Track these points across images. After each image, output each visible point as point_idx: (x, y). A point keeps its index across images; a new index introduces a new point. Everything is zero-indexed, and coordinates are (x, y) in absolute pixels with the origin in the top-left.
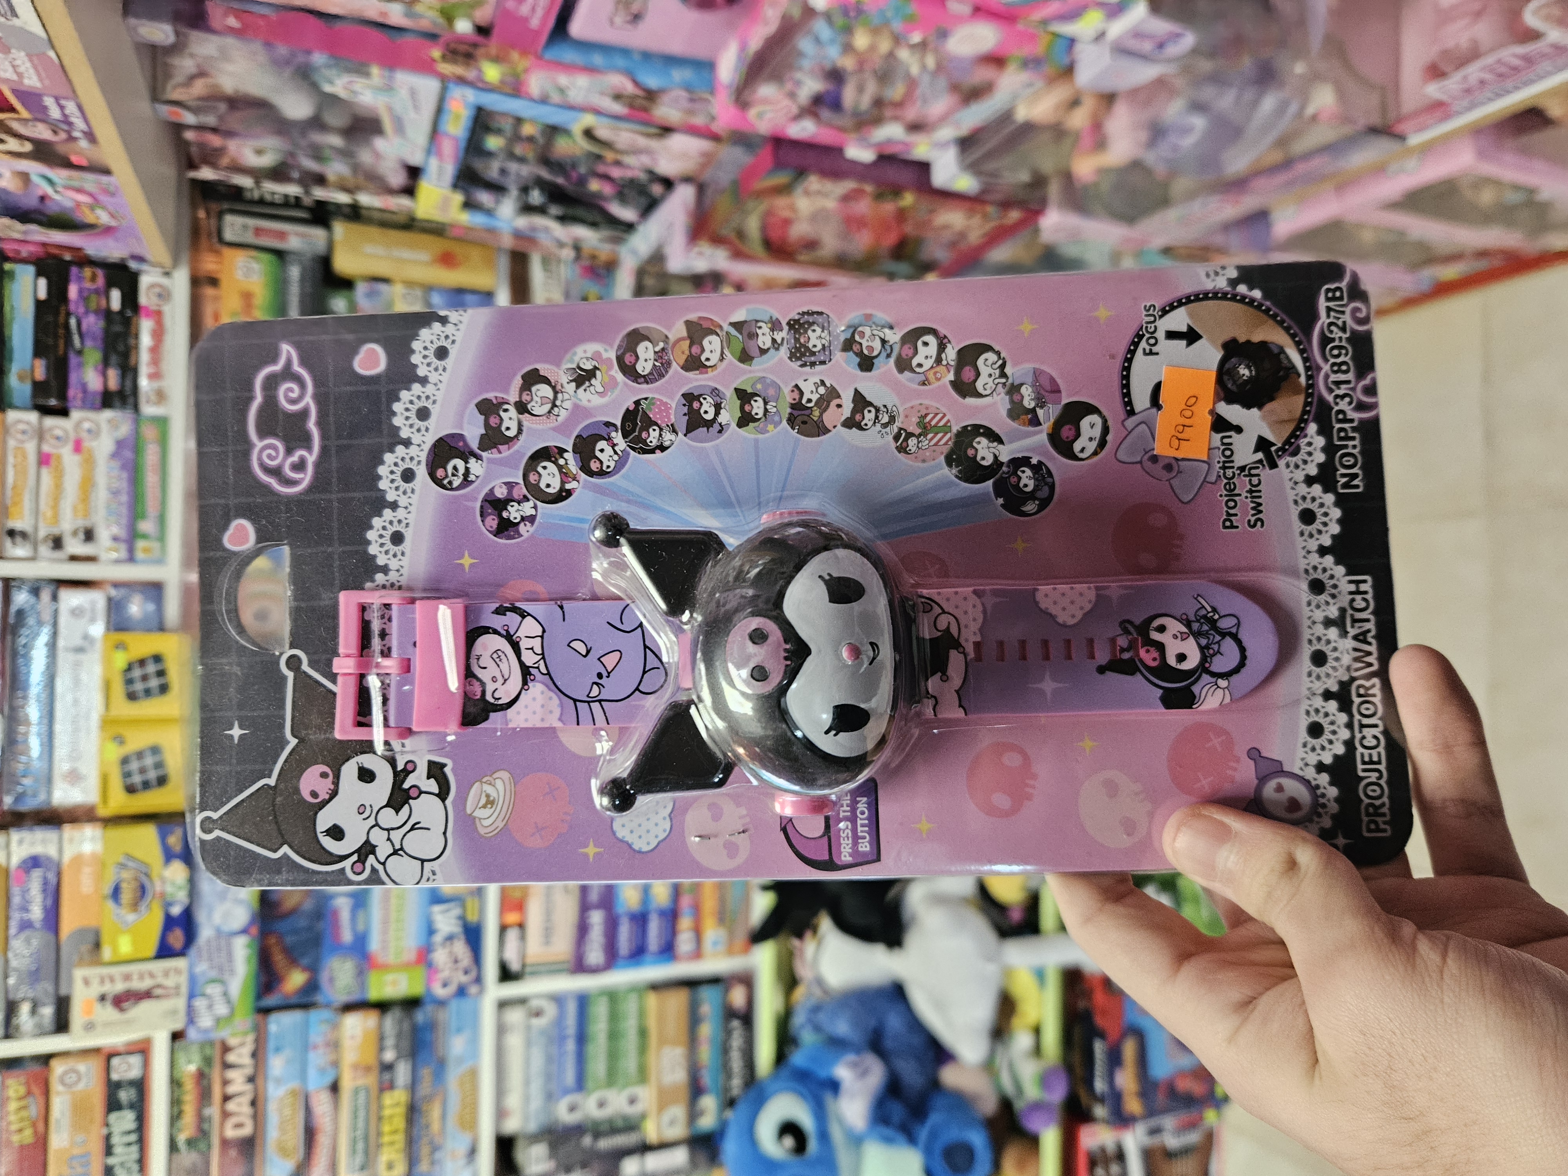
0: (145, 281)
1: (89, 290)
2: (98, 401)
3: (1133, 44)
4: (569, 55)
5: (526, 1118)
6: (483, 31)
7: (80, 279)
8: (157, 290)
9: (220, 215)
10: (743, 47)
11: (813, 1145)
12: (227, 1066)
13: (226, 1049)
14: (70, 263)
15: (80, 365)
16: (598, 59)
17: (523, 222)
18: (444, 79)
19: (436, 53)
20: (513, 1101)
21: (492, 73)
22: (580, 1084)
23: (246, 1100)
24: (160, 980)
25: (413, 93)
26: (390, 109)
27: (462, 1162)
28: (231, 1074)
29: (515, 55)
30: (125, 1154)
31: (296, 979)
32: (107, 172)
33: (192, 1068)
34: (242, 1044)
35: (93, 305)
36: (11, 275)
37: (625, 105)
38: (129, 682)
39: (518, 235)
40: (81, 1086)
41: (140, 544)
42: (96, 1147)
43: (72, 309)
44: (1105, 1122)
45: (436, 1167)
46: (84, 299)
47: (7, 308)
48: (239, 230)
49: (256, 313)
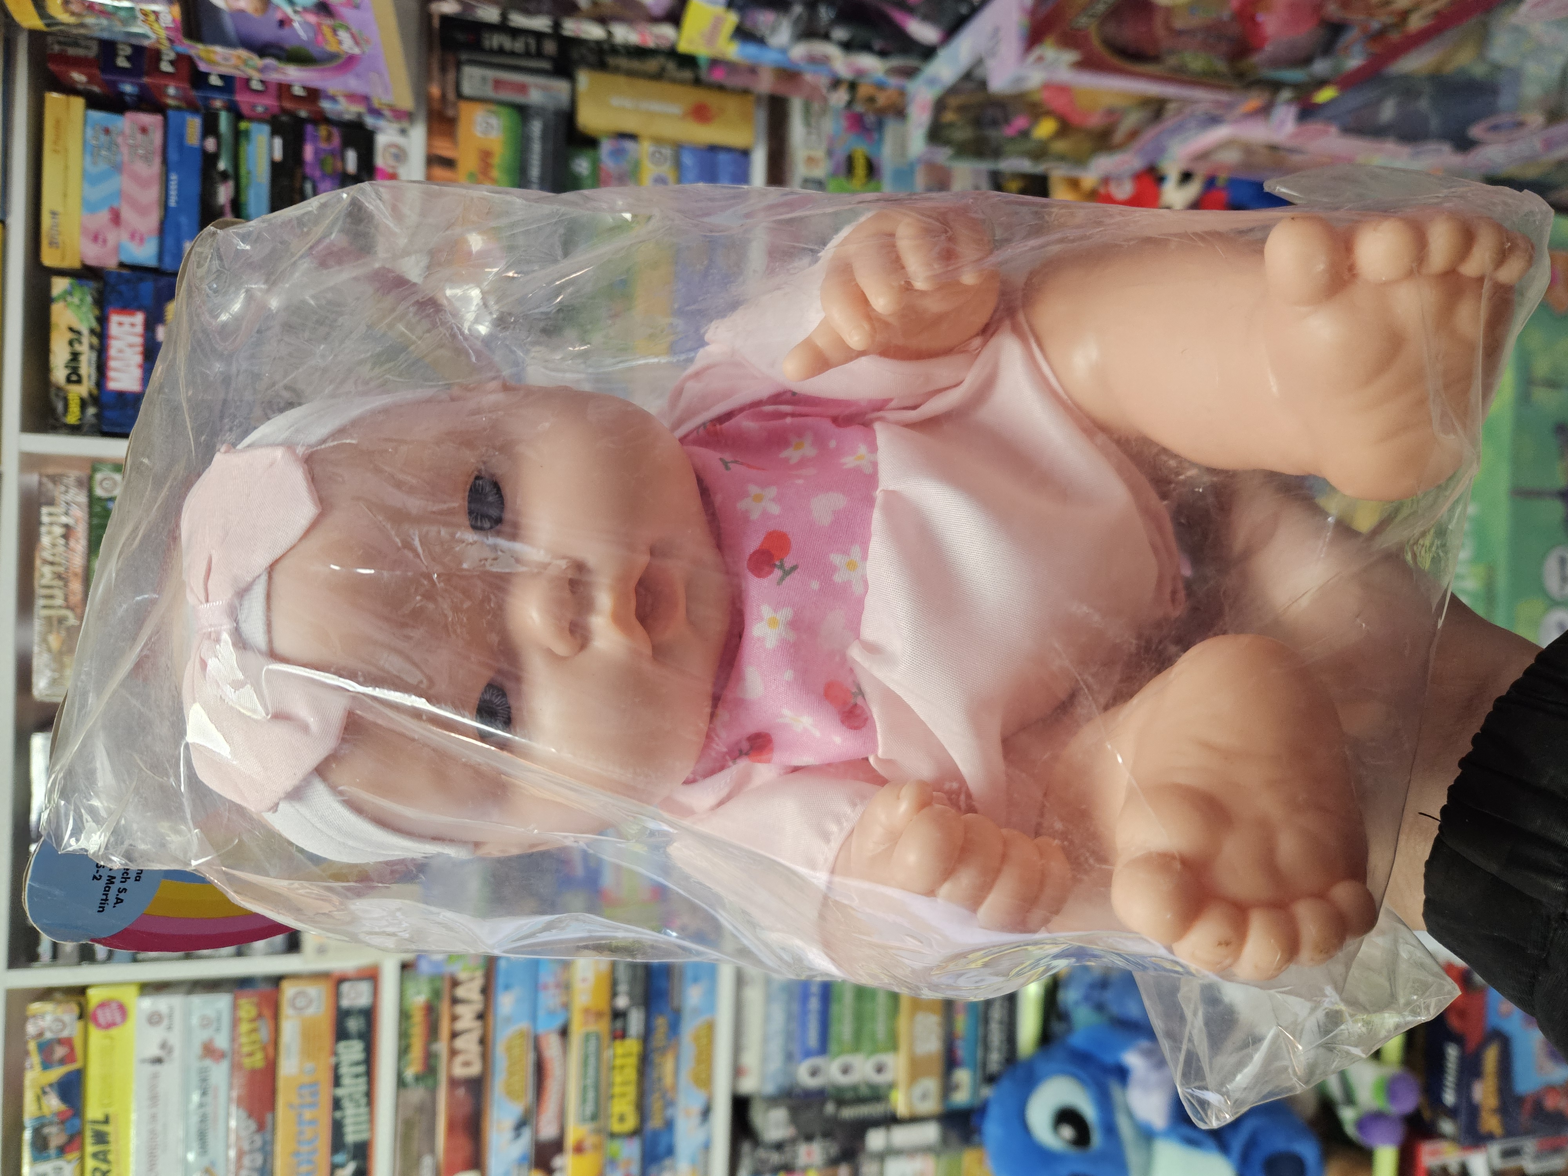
0: (381, 140)
1: (325, 150)
5: (764, 1078)
7: (315, 139)
8: (393, 150)
9: (459, 65)
11: (1097, 1138)
12: (455, 1001)
13: (455, 983)
14: (305, 121)
17: (795, 53)
20: (751, 1059)
22: (823, 1048)
23: (475, 1036)
27: (697, 1119)
28: (460, 1009)
30: (353, 1086)
33: (421, 999)
34: (472, 979)
35: (329, 169)
36: (247, 133)
39: (783, 72)
40: (311, 1011)
42: (326, 1077)
43: (308, 170)
44: (1454, 1139)
45: (669, 1125)
46: (319, 160)
47: (243, 171)
48: (478, 82)
49: (494, 174)
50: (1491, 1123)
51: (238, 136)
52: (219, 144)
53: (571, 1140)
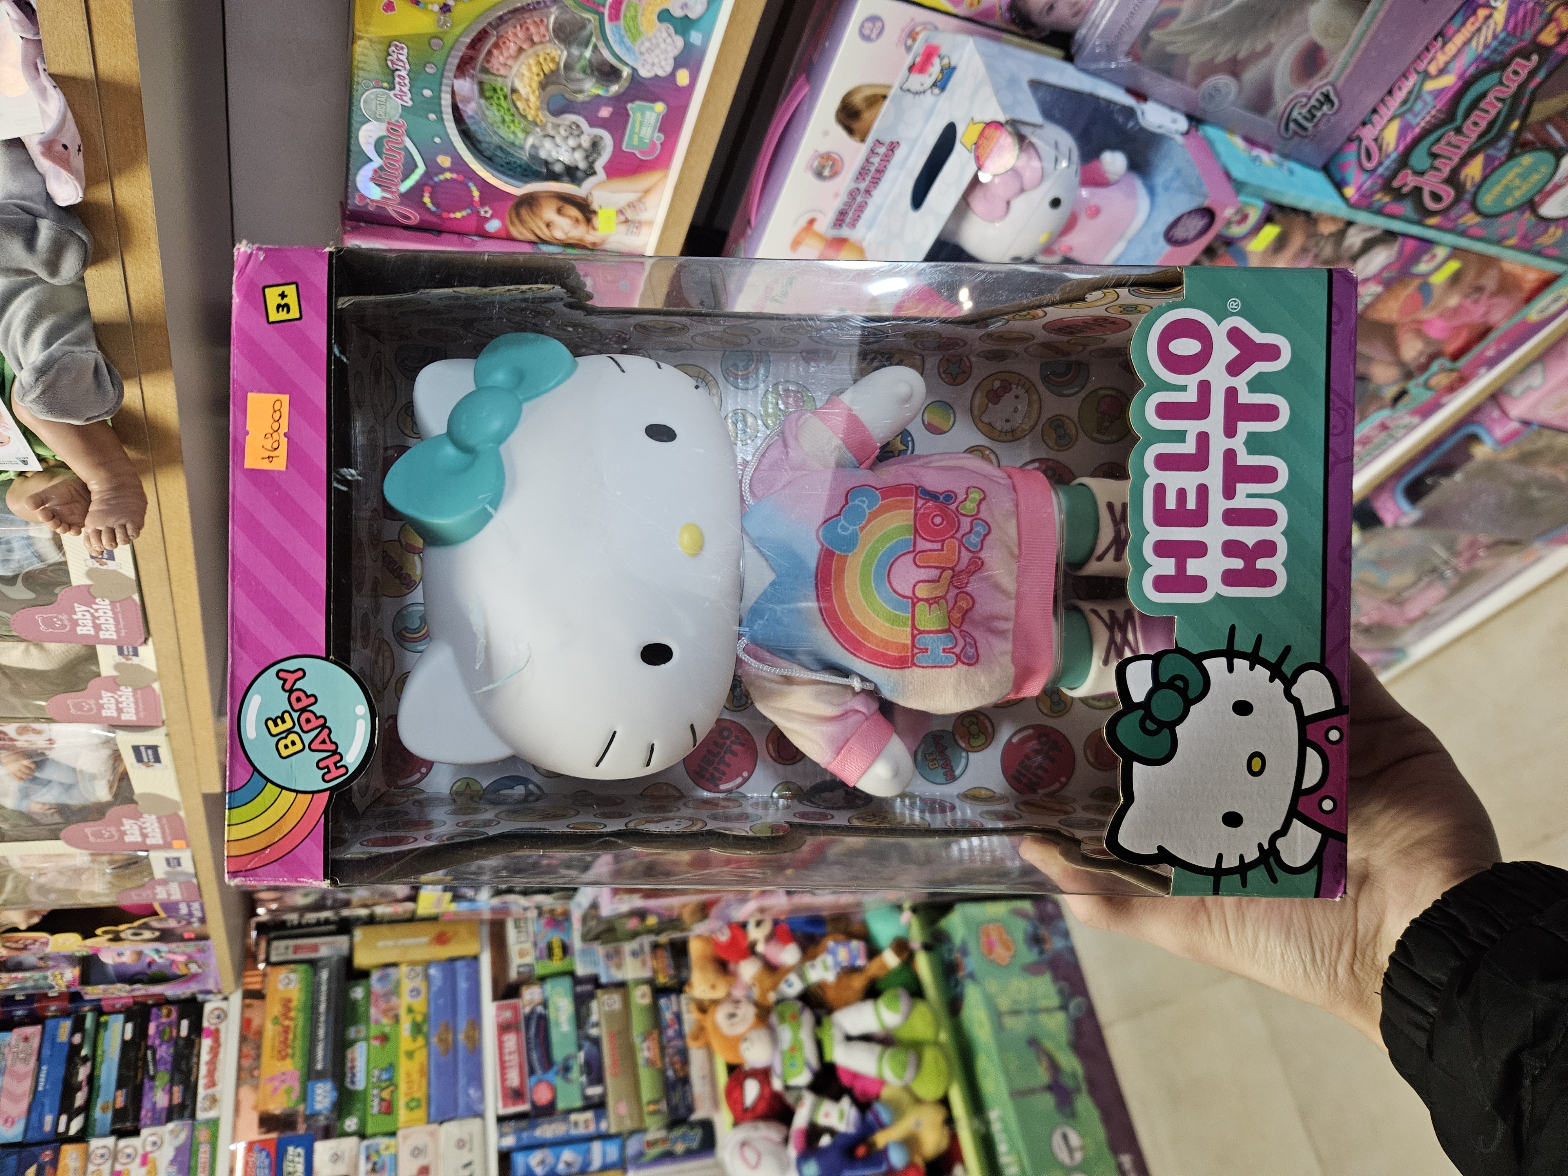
0: (208, 1008)
1: (164, 1024)
2: (164, 1115)
7: (159, 1017)
8: (217, 1012)
9: (268, 943)
14: (153, 1005)
15: (152, 1088)
17: (496, 901)
32: (207, 938)
35: (167, 1036)
36: (106, 1024)
39: (494, 910)
43: (150, 1042)
46: (160, 1033)
47: (99, 1052)
48: (282, 951)
49: (293, 1014)
51: (99, 1026)
52: (83, 1038)
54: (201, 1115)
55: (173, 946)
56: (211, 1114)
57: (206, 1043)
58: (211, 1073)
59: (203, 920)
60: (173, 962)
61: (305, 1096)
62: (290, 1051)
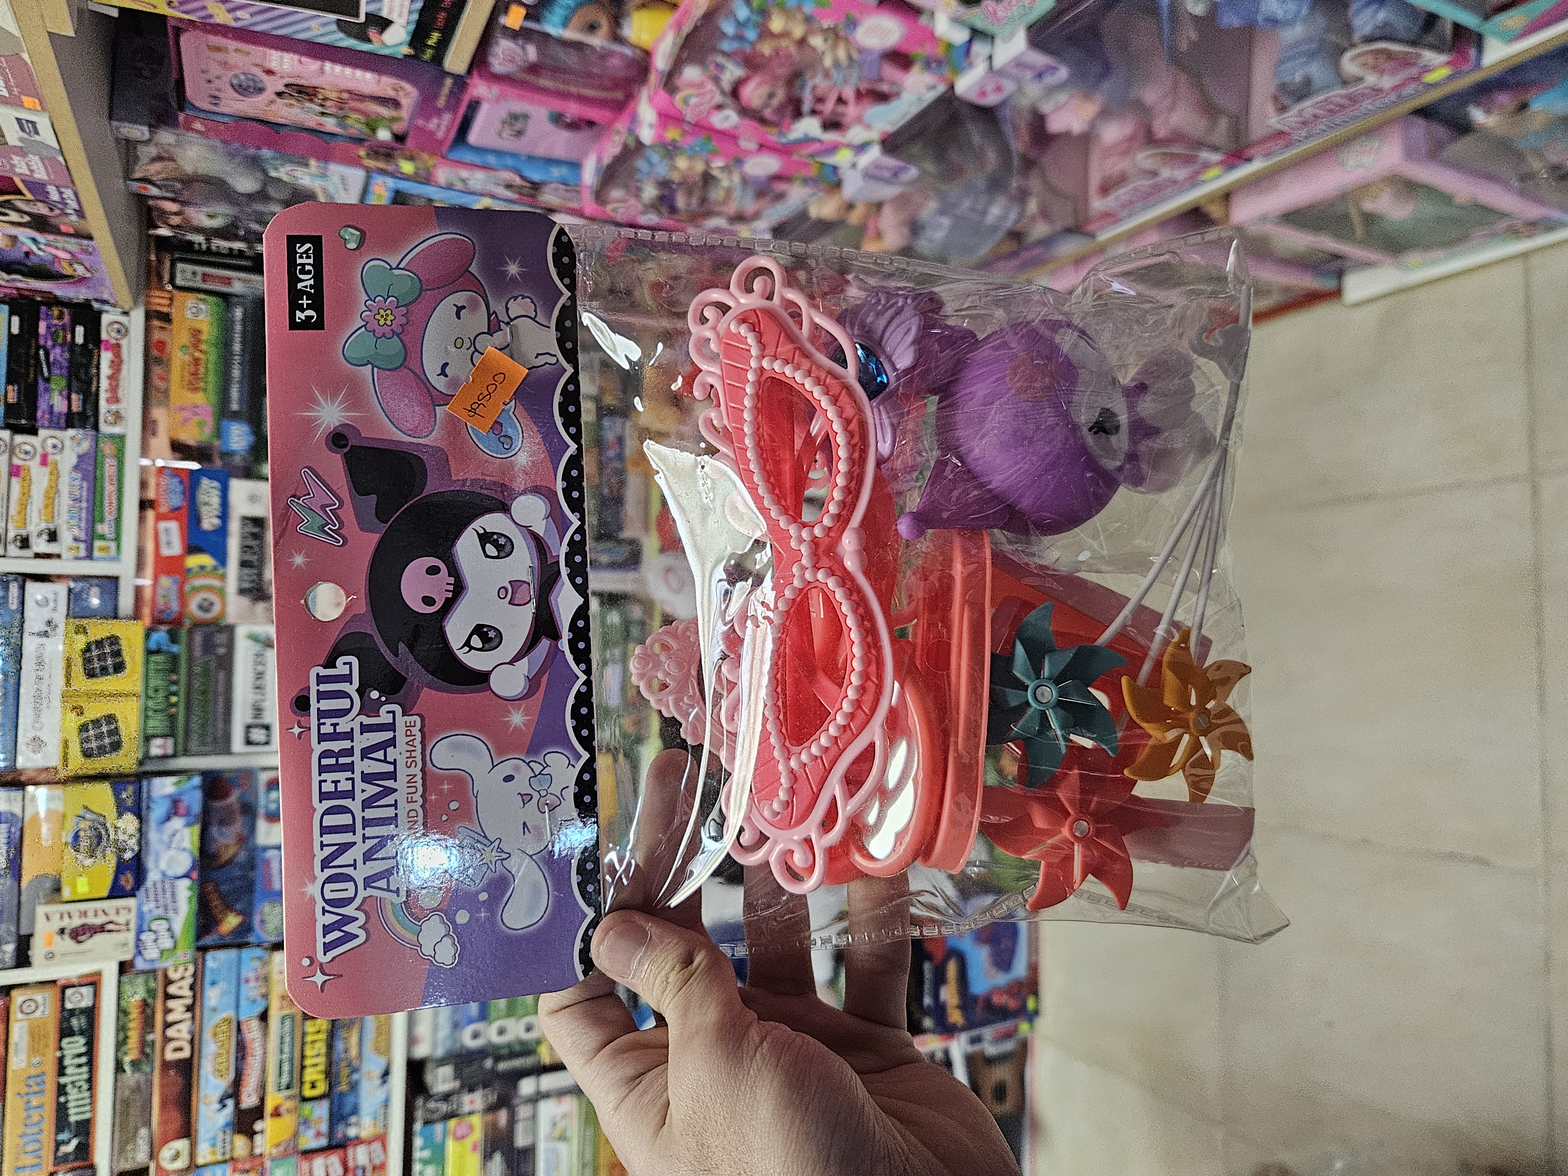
0: (105, 319)
1: (56, 326)
2: (63, 420)
3: (876, 172)
4: (469, 157)
5: (434, 1045)
6: (399, 138)
7: (48, 317)
8: (116, 326)
9: (173, 263)
10: (599, 160)
12: (168, 997)
13: (168, 982)
14: (42, 303)
15: (47, 390)
16: (491, 159)
18: (368, 170)
19: (362, 153)
20: (423, 1030)
21: (407, 167)
22: (483, 1016)
23: (185, 1027)
24: (112, 917)
25: (343, 179)
26: (324, 190)
27: (378, 1082)
28: (171, 1004)
29: (425, 156)
31: (232, 921)
32: (90, 238)
33: (138, 997)
34: (183, 978)
35: (60, 339)
37: (515, 192)
38: (87, 661)
40: (38, 1014)
41: (98, 544)
42: (50, 1068)
43: (42, 342)
44: (933, 1032)
45: (354, 1086)
46: (52, 334)
48: (189, 275)
49: (203, 347)
50: (955, 1017)
53: (269, 1108)
54: (104, 428)
55: (51, 237)
56: (117, 430)
57: (106, 357)
58: (114, 389)
59: (80, 213)
60: (55, 257)
61: (219, 433)
62: (202, 385)
